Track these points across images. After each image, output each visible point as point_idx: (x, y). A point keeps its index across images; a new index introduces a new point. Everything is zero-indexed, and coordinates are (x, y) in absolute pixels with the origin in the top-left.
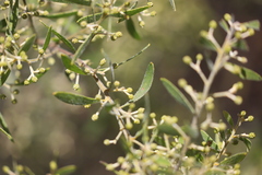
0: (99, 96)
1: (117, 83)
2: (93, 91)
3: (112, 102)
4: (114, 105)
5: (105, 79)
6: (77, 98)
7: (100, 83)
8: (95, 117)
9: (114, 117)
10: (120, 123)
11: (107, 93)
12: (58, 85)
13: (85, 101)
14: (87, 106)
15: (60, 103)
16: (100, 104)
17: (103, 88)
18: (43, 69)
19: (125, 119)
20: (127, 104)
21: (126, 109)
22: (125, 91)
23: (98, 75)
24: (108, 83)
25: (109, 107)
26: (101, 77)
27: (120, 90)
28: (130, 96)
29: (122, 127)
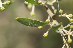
0: (48, 20)
1: (61, 11)
2: (46, 16)
3: (57, 24)
4: (59, 26)
5: (53, 8)
6: (32, 21)
7: (49, 11)
8: (46, 35)
9: (59, 34)
10: (63, 39)
11: (54, 18)
12: (21, 13)
13: (39, 24)
14: (40, 27)
15: (21, 26)
16: (49, 26)
17: (51, 14)
18: (8, 2)
19: (67, 36)
20: (69, 25)
21: (68, 29)
22: (67, 16)
23: (48, 5)
24: (55, 11)
25: (56, 28)
26: (50, 7)
27: (63, 15)
28: (71, 20)
29: (65, 41)
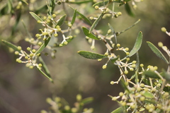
0: (107, 53)
1: (118, 45)
2: (104, 50)
3: (115, 57)
4: (117, 59)
5: (111, 42)
6: (93, 54)
7: (108, 45)
8: (104, 67)
9: (117, 66)
10: (121, 70)
11: (112, 51)
12: (82, 47)
13: (98, 57)
14: (99, 60)
15: (83, 58)
16: (108, 59)
17: (109, 48)
18: (71, 37)
19: (124, 68)
20: (125, 58)
21: (124, 61)
22: (124, 50)
23: (107, 40)
24: (113, 45)
25: (114, 60)
26: (108, 41)
27: (120, 49)
28: (127, 53)
29: (122, 73)
